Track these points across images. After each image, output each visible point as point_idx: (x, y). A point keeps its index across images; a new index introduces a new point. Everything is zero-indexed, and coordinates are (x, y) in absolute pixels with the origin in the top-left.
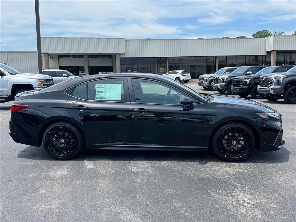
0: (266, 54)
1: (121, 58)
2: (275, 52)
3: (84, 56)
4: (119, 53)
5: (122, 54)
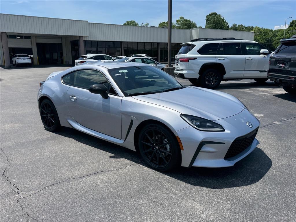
1: (84, 41)
3: (32, 38)
4: (82, 36)
5: (85, 37)
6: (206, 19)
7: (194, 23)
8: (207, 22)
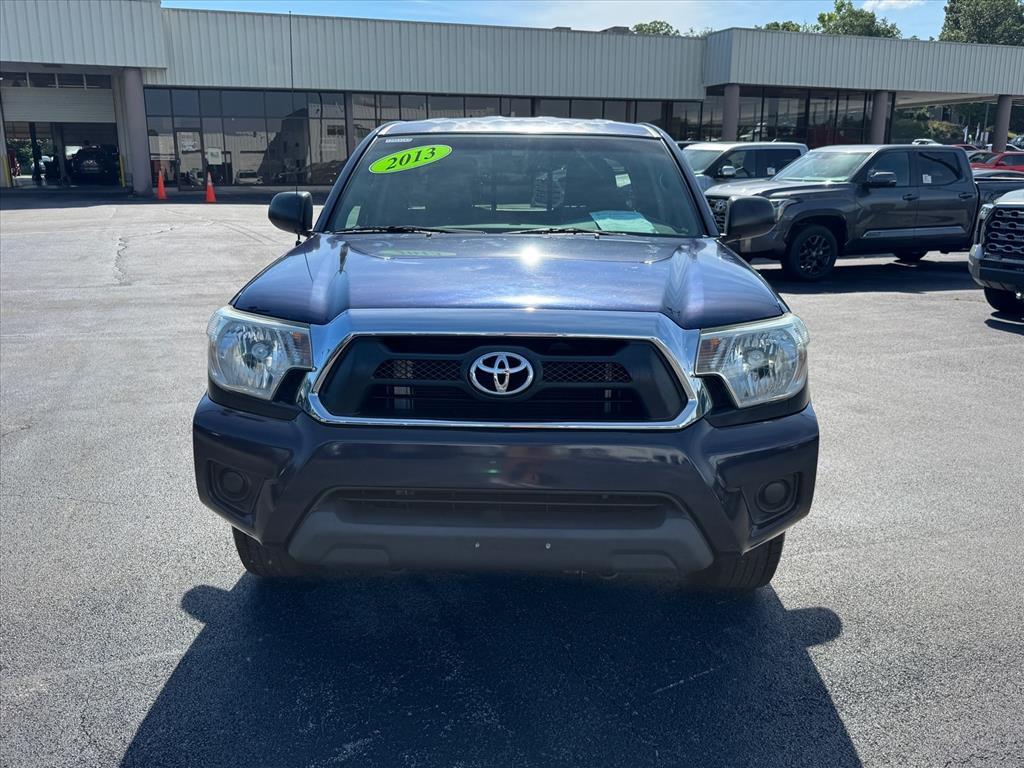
0: (701, 96)
1: (146, 88)
2: (737, 90)
4: (139, 65)
5: (154, 70)
6: (946, 8)
7: (893, 27)
8: (948, 19)
